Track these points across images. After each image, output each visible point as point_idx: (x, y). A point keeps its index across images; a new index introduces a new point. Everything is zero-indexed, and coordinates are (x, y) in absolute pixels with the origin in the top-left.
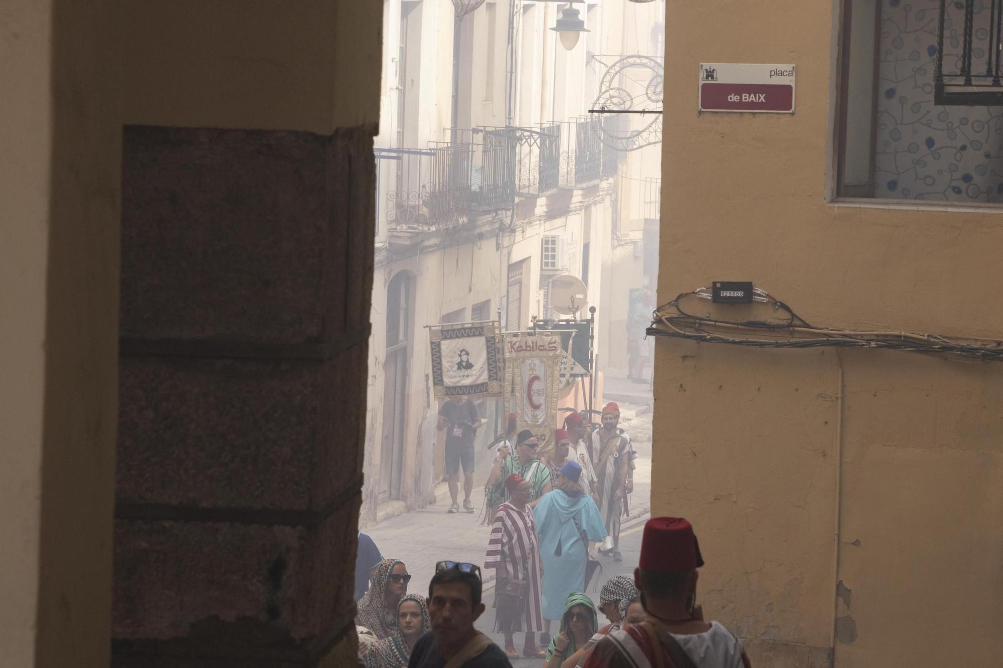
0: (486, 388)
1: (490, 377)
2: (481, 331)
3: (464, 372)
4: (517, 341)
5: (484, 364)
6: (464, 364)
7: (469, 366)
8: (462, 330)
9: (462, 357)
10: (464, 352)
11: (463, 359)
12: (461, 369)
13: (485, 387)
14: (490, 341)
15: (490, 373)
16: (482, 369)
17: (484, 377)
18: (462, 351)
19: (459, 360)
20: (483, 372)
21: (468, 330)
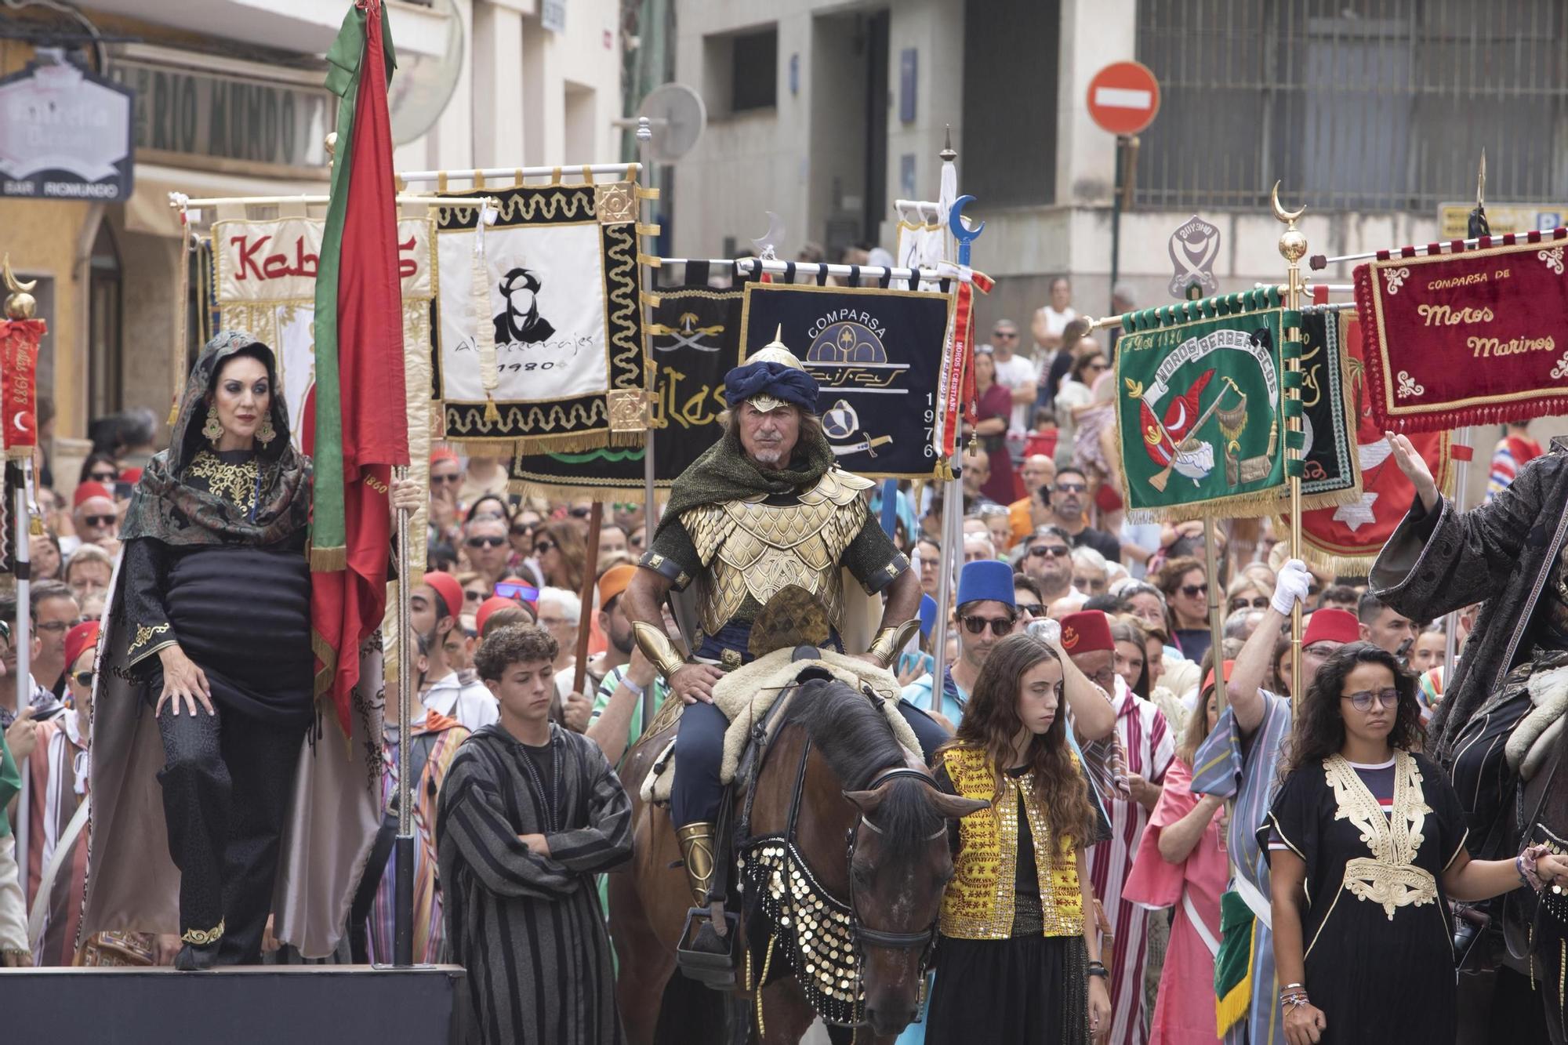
0: (599, 413)
1: (615, 372)
2: (585, 202)
3: (519, 351)
4: (266, 238)
5: (594, 326)
6: (519, 322)
7: (538, 330)
8: (516, 198)
9: (512, 295)
10: (521, 280)
11: (515, 304)
12: (507, 341)
13: (594, 410)
14: (617, 242)
15: (616, 360)
16: (586, 343)
17: (593, 376)
18: (513, 274)
19: (503, 309)
20: (590, 356)
21: (538, 197)
